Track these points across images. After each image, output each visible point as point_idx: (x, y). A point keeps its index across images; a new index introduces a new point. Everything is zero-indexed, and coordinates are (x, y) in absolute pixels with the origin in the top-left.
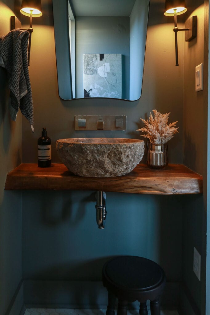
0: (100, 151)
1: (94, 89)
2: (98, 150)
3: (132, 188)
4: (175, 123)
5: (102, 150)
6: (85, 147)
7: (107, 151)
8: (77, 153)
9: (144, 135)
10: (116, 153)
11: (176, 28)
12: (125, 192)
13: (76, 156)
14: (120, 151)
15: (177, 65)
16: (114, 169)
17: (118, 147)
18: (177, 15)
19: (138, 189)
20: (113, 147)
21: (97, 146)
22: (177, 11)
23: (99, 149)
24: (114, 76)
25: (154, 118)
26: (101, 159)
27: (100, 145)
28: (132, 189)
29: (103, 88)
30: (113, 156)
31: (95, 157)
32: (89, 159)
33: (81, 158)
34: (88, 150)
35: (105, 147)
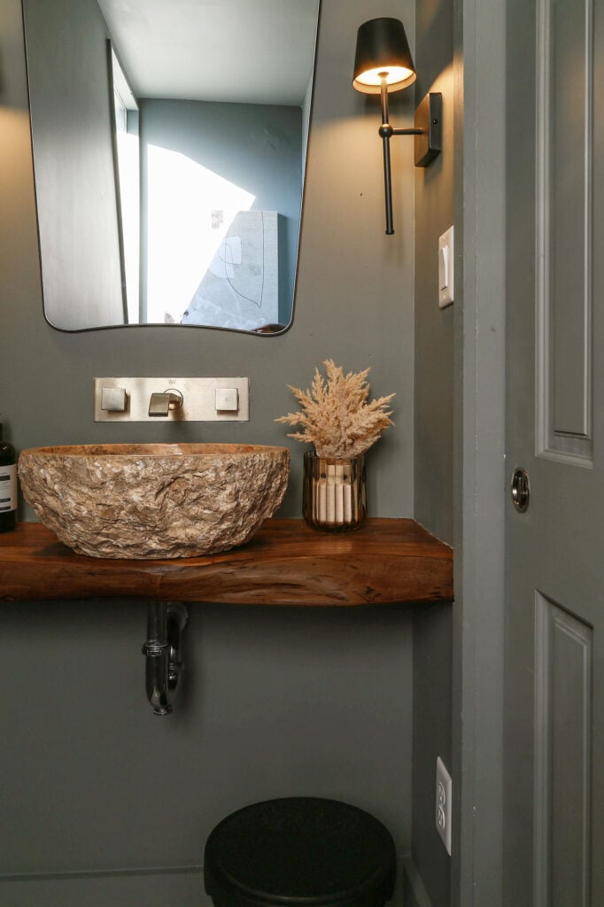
1: (195, 310)
3: (245, 590)
4: (388, 398)
8: (74, 487)
9: (298, 435)
11: (386, 125)
12: (227, 601)
13: (71, 496)
15: (390, 231)
18: (390, 90)
19: (265, 591)
22: (389, 80)
24: (256, 274)
25: (325, 383)
28: (246, 593)
29: (220, 309)
31: (130, 496)
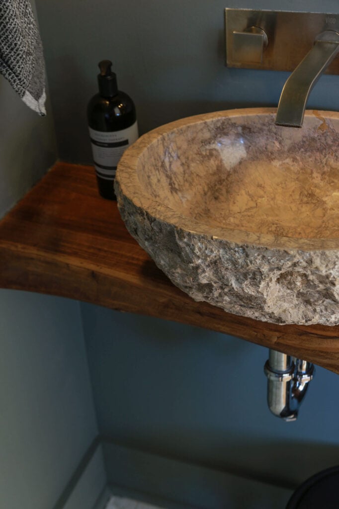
0: (242, 267)
2: (235, 263)
5: (252, 267)
6: (188, 245)
7: (271, 270)
10: (311, 277)
14: (327, 277)
16: (310, 314)
17: (317, 262)
20: (296, 260)
21: (230, 249)
23: (240, 261)
26: (250, 291)
27: (244, 249)
30: (298, 284)
31: (227, 280)
32: (205, 281)
33: (179, 270)
34: (198, 257)
35: (264, 257)
